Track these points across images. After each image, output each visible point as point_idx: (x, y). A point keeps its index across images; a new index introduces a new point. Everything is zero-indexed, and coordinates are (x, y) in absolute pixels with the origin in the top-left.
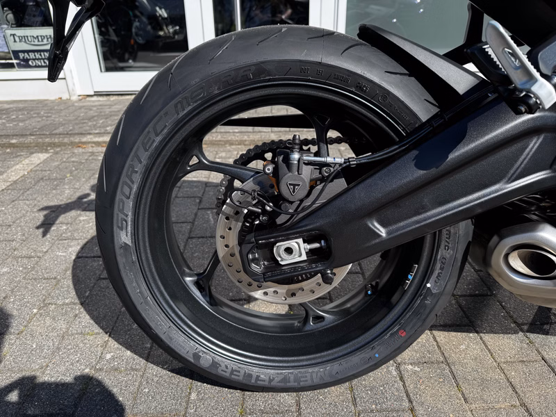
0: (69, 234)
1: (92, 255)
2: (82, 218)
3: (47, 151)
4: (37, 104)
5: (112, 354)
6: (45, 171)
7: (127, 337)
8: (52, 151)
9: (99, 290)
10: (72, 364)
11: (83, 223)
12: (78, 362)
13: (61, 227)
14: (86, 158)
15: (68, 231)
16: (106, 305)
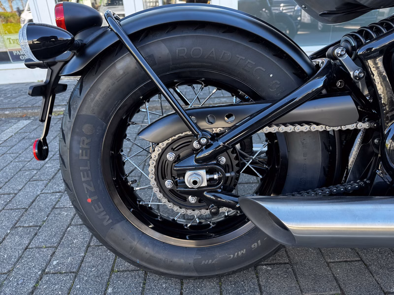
0: (38, 177)
1: (52, 191)
2: (47, 165)
3: (29, 119)
4: (26, 85)
5: (57, 261)
6: (27, 132)
7: (69, 248)
8: (33, 118)
9: (54, 216)
10: (30, 269)
11: (48, 168)
12: (34, 267)
13: (33, 172)
14: (55, 122)
15: (37, 174)
16: (57, 227)
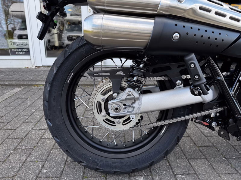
1: (39, 129)
2: (35, 114)
3: (21, 87)
4: (18, 69)
5: (46, 170)
6: (20, 95)
8: (23, 87)
9: (41, 143)
10: (28, 175)
12: (30, 173)
13: (25, 117)
14: (38, 90)
15: (28, 119)
16: (44, 149)
